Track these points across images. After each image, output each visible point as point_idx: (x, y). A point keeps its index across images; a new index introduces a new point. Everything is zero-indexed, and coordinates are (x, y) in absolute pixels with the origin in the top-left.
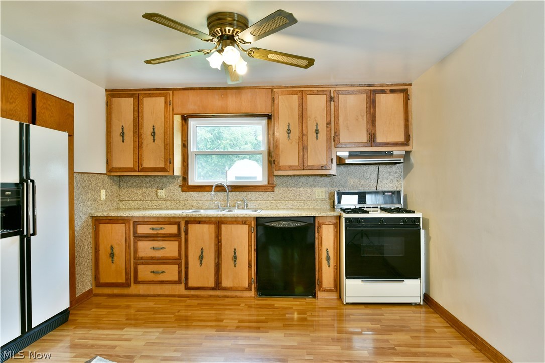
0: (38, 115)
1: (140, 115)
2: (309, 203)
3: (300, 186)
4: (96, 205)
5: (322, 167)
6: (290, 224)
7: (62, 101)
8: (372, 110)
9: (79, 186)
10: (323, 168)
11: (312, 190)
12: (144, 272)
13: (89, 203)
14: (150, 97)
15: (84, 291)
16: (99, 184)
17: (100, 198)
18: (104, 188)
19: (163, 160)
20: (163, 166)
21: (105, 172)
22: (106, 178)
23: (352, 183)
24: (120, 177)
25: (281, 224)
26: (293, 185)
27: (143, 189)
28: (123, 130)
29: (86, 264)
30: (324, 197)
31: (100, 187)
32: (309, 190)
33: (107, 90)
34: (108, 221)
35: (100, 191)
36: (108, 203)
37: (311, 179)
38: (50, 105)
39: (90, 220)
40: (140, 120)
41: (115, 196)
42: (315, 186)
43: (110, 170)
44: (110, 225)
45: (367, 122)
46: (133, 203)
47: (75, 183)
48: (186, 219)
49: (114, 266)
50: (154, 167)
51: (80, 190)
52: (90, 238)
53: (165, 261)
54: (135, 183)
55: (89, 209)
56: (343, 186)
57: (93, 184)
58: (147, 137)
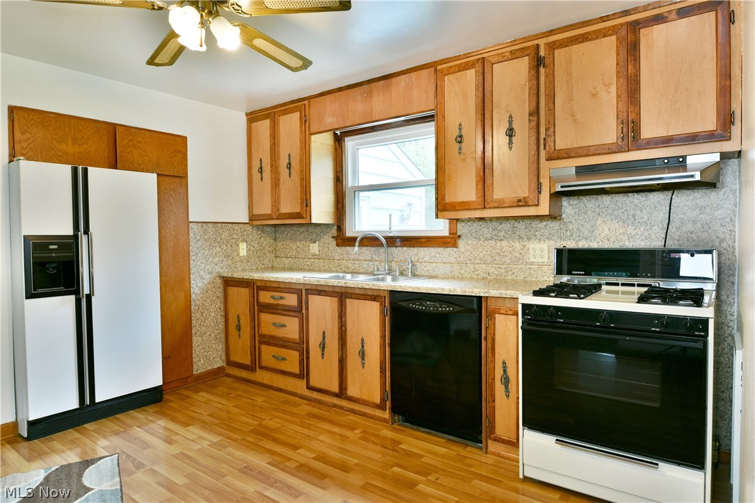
0: (119, 155)
1: (276, 142)
2: (515, 271)
3: (502, 238)
4: (230, 262)
5: (519, 201)
6: (437, 308)
7: (161, 135)
8: (630, 67)
9: (198, 238)
10: (521, 204)
11: (524, 246)
12: (268, 353)
13: (217, 259)
14: (285, 114)
15: (209, 368)
16: (235, 236)
17: (238, 255)
18: (244, 241)
19: (300, 202)
20: (300, 211)
21: (247, 222)
22: (249, 228)
23: (606, 231)
24: (275, 226)
25: (424, 306)
26: (489, 236)
27: (297, 242)
28: (261, 165)
29: (213, 335)
30: (545, 259)
31: (237, 239)
32: (517, 245)
33: (247, 114)
34: (233, 283)
35: (238, 245)
36: (252, 260)
37: (521, 225)
38: (140, 142)
39: (219, 281)
40: (276, 149)
41: (266, 251)
42: (529, 239)
43: (252, 218)
44: (236, 289)
45: (618, 96)
46: (287, 261)
47: (191, 235)
48: (307, 287)
49: (240, 342)
50: (291, 211)
51: (200, 243)
52: (219, 304)
53: (286, 344)
54: (289, 235)
55: (216, 267)
56: (586, 239)
57: (223, 237)
58: (284, 171)
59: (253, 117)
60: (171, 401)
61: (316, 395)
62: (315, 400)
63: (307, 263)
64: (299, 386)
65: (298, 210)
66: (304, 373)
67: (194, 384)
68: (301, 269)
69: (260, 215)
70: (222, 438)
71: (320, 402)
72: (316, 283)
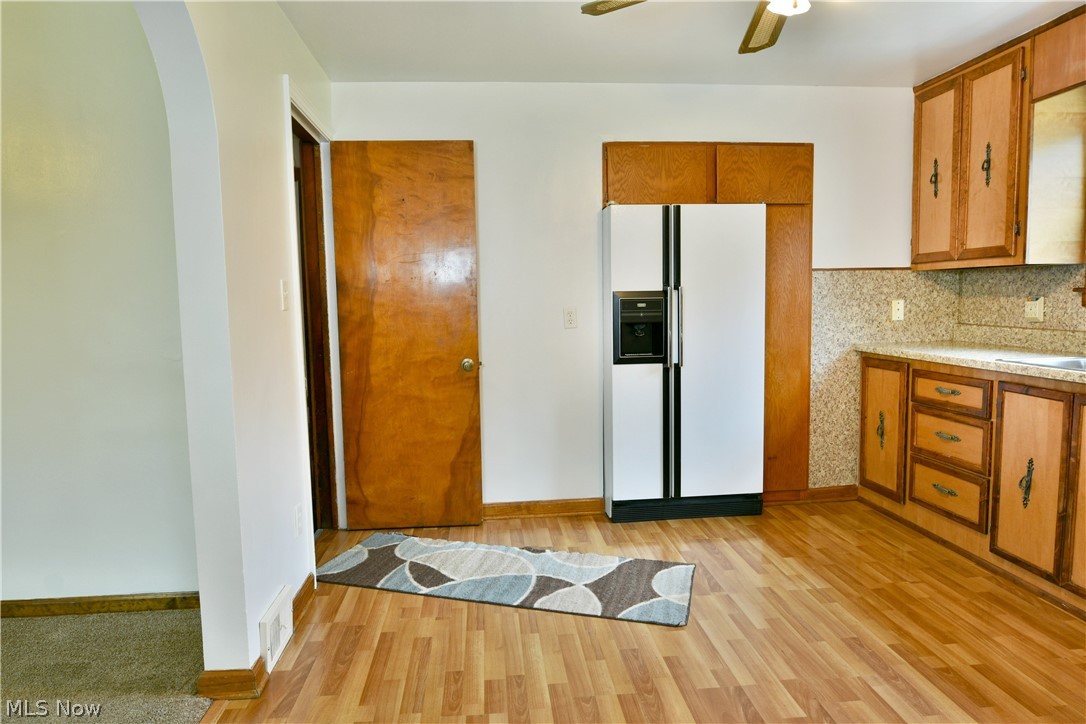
0: (721, 184)
1: (965, 127)
4: (874, 329)
7: (776, 148)
9: (825, 293)
12: (925, 480)
13: (854, 325)
14: (984, 74)
15: (833, 484)
16: (886, 290)
17: (889, 319)
18: (899, 296)
19: (1004, 227)
20: (1003, 244)
21: (908, 265)
22: (911, 275)
24: (961, 271)
27: (1002, 299)
28: (936, 170)
29: (841, 437)
31: (889, 295)
33: (916, 89)
34: (877, 362)
35: (889, 304)
36: (914, 328)
38: (746, 163)
39: (855, 359)
40: (965, 139)
41: (940, 313)
43: (918, 259)
44: (880, 371)
46: (978, 332)
47: (815, 288)
48: (1003, 379)
49: (883, 453)
50: (986, 245)
51: (827, 301)
52: (854, 392)
53: (958, 469)
54: (987, 286)
55: (852, 337)
57: (865, 290)
58: (977, 175)
59: (925, 92)
60: (773, 517)
61: (1006, 566)
62: (1005, 575)
63: (1018, 337)
64: (979, 544)
65: (1000, 242)
66: (988, 522)
67: (809, 501)
68: (1006, 346)
69: (929, 254)
70: (829, 586)
71: (1014, 581)
72: (1019, 372)
